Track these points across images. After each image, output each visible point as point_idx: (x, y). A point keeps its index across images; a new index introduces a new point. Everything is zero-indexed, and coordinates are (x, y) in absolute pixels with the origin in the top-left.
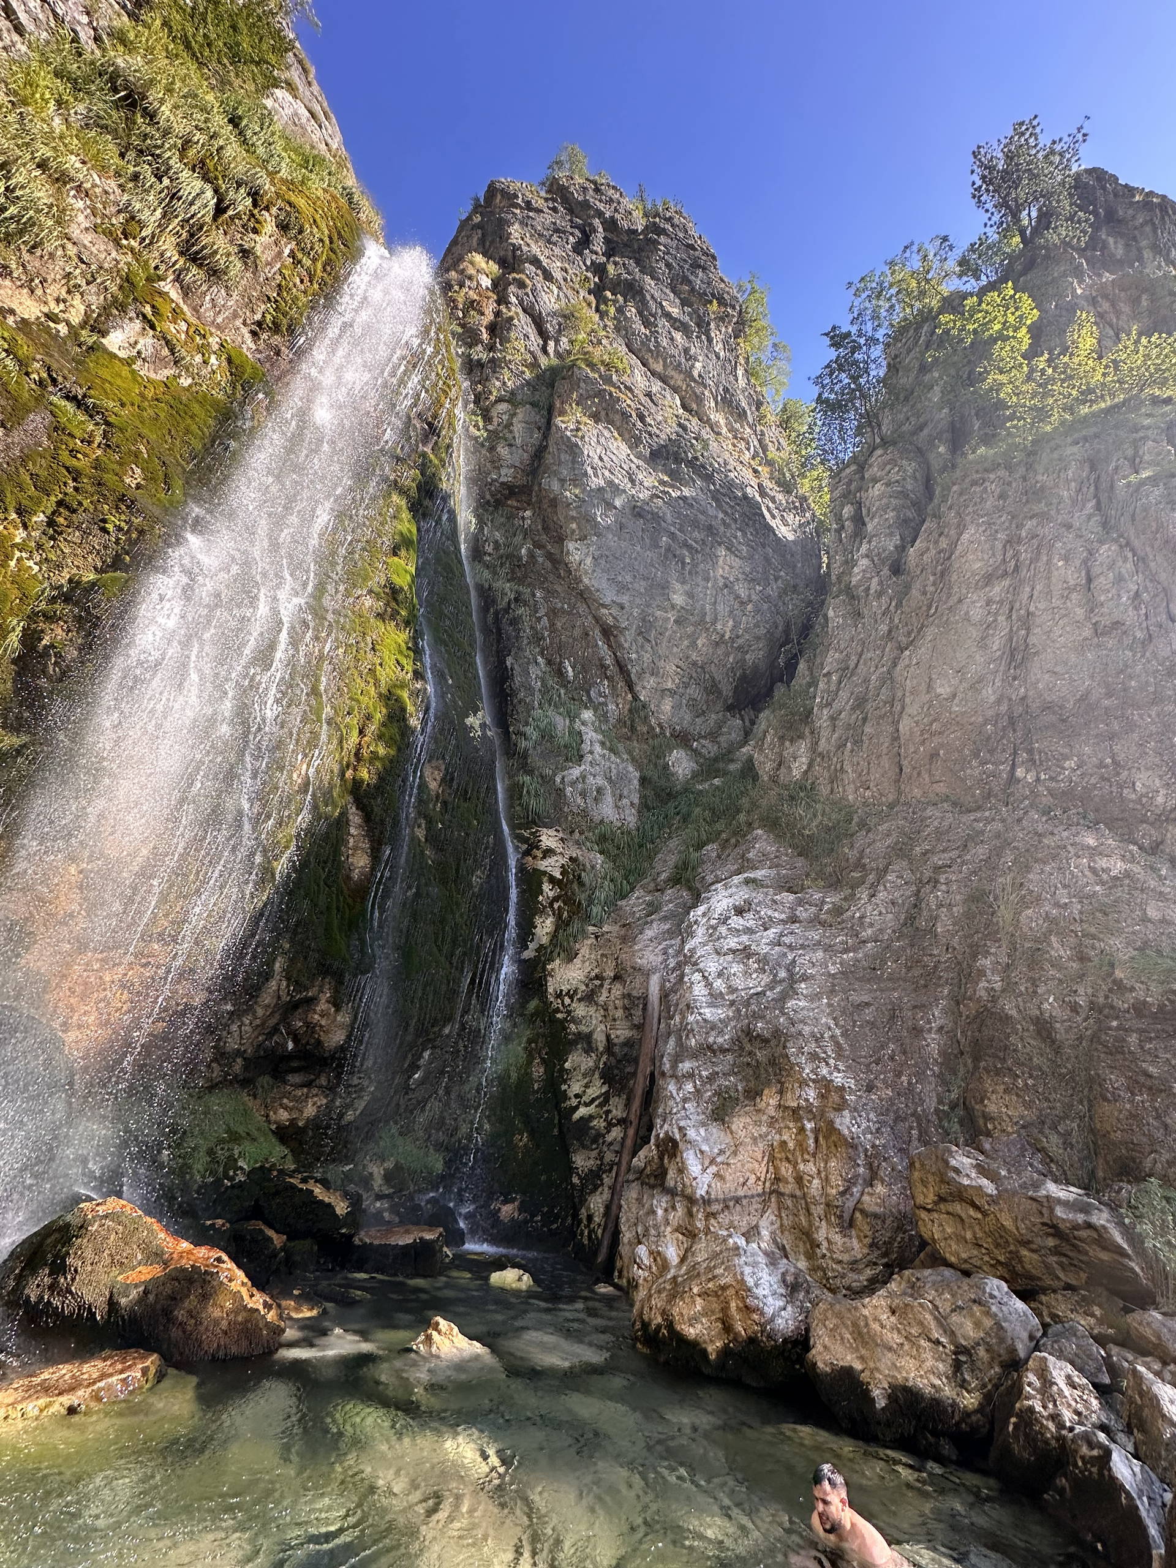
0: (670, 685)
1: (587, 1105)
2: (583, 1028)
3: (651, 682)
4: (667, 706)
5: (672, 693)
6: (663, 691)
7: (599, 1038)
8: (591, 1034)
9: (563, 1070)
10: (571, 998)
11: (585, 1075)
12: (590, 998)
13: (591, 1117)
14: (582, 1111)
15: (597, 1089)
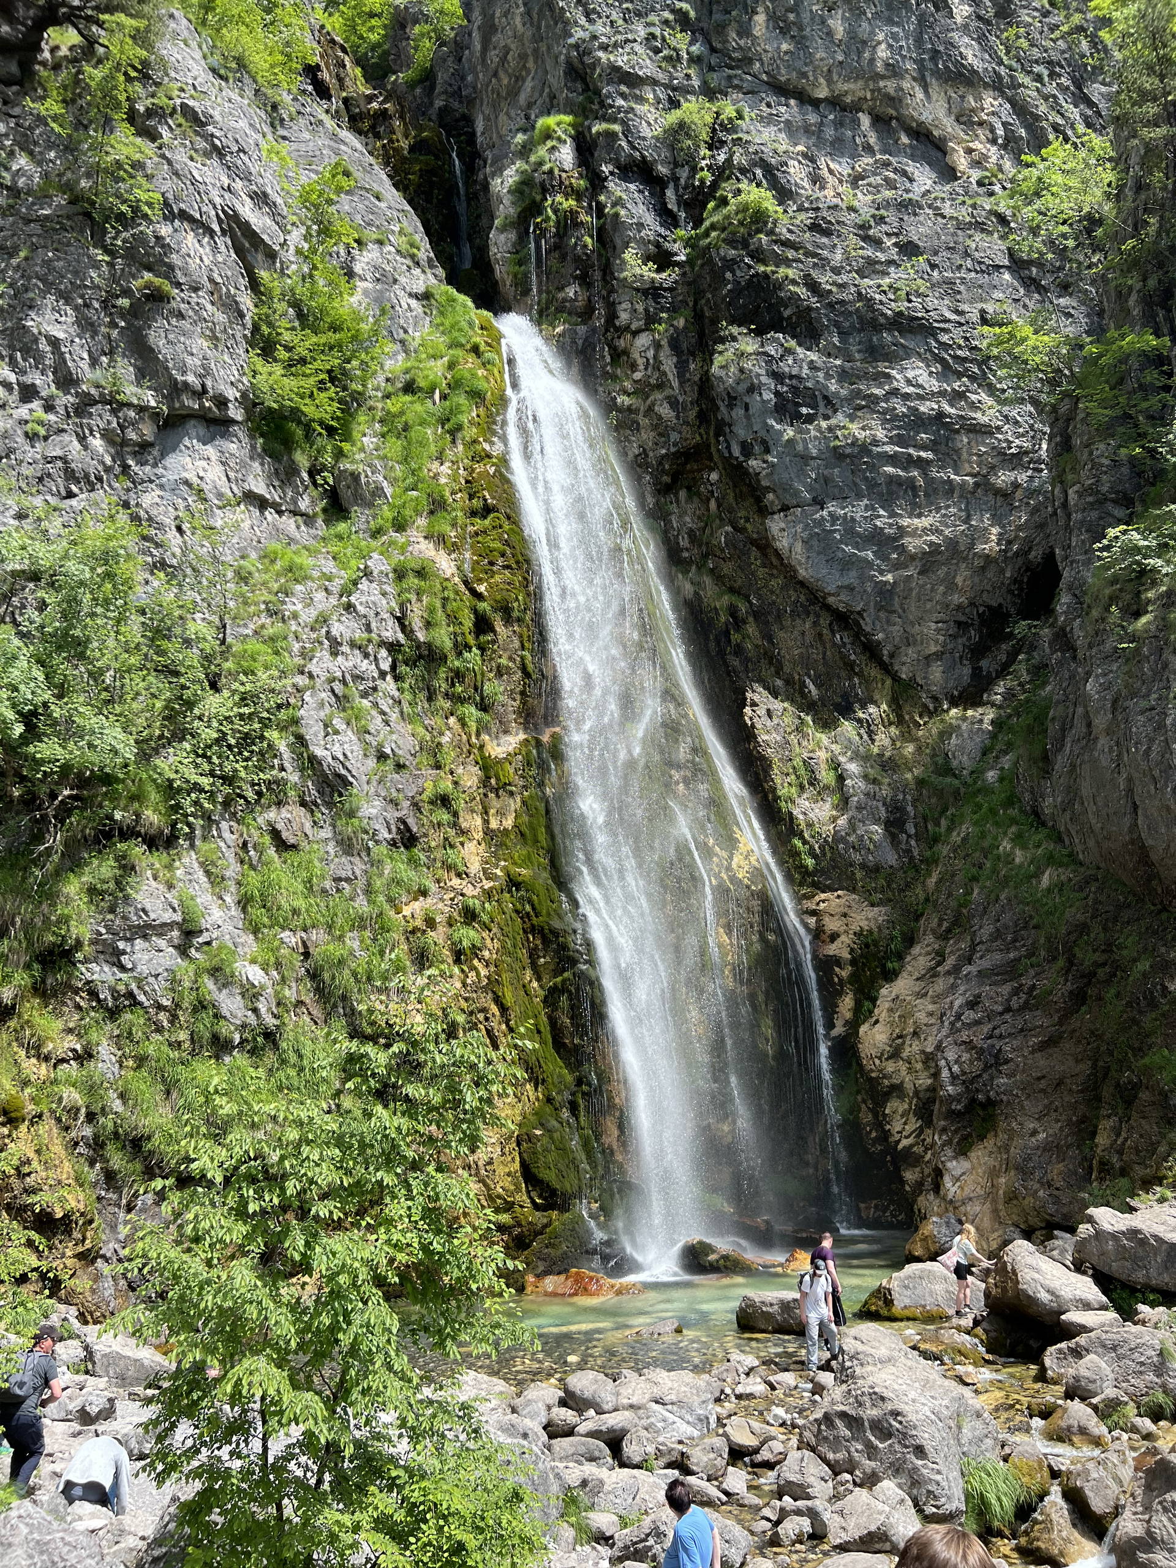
0: (933, 648)
1: (906, 1137)
2: (896, 1081)
3: (910, 654)
4: (936, 672)
5: (939, 656)
6: (927, 658)
7: (909, 1086)
8: (902, 1083)
9: (885, 1115)
10: (880, 1058)
11: (902, 1116)
12: (895, 1055)
13: (912, 1146)
14: (905, 1143)
15: (913, 1124)
